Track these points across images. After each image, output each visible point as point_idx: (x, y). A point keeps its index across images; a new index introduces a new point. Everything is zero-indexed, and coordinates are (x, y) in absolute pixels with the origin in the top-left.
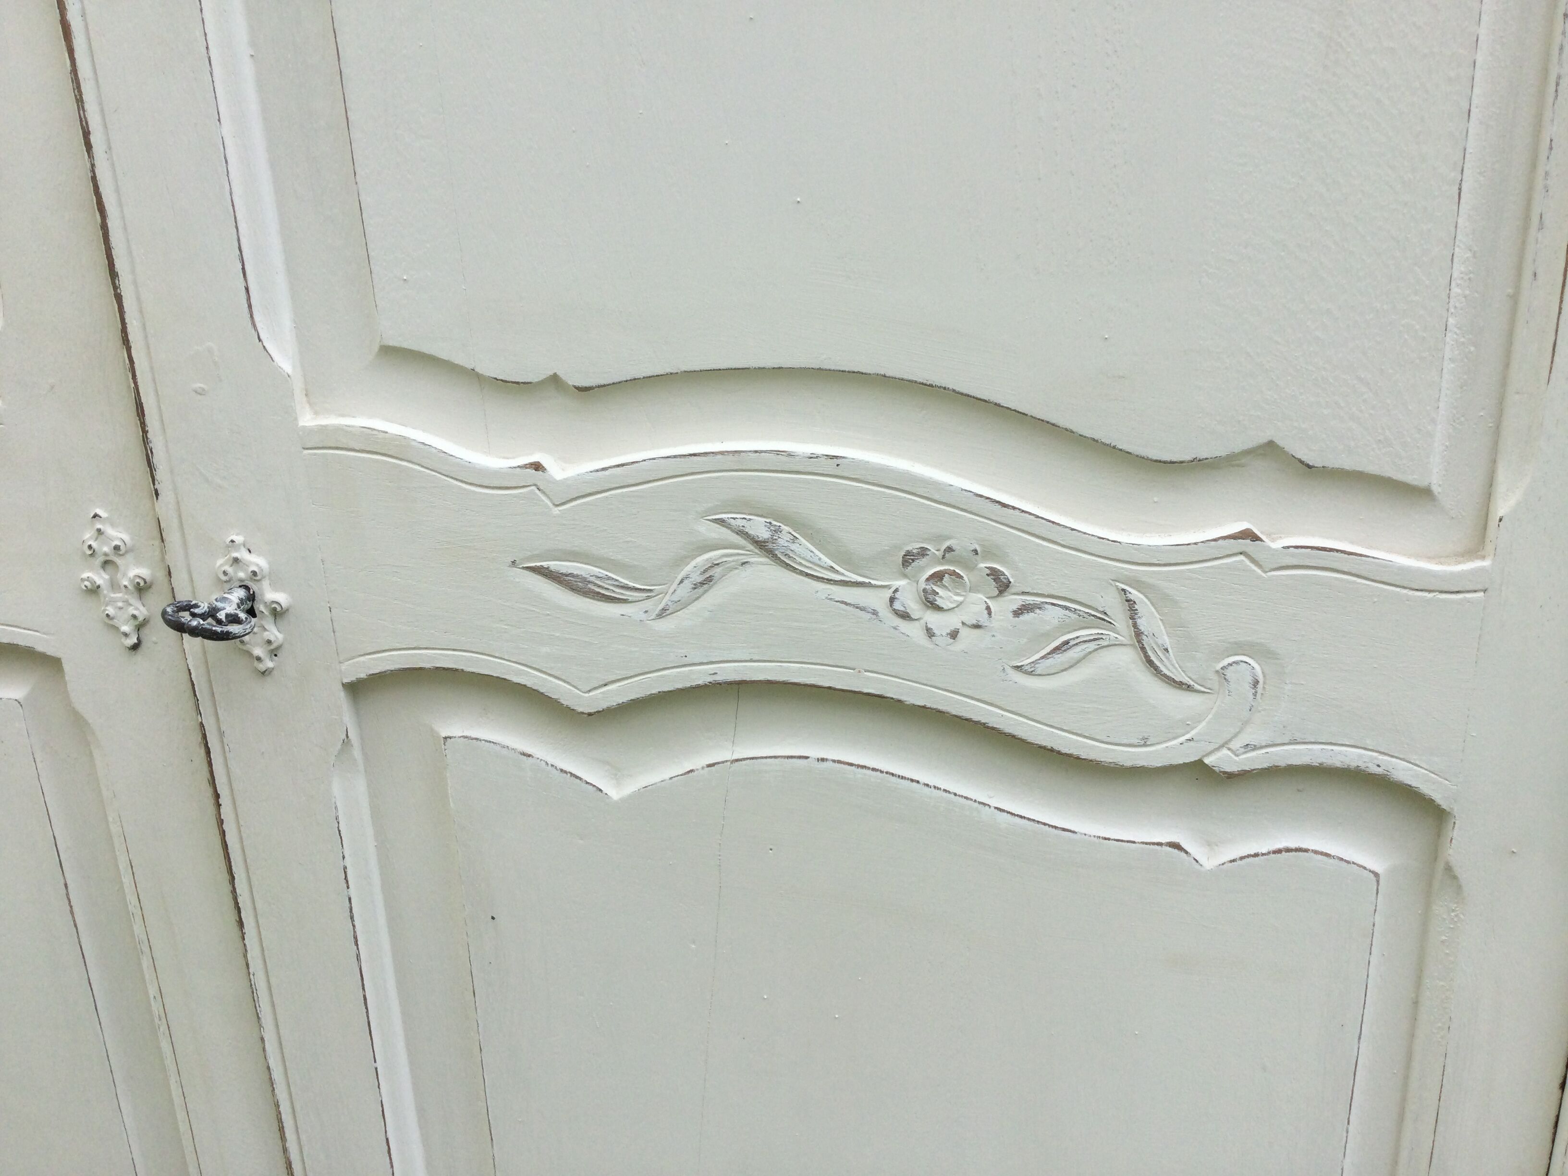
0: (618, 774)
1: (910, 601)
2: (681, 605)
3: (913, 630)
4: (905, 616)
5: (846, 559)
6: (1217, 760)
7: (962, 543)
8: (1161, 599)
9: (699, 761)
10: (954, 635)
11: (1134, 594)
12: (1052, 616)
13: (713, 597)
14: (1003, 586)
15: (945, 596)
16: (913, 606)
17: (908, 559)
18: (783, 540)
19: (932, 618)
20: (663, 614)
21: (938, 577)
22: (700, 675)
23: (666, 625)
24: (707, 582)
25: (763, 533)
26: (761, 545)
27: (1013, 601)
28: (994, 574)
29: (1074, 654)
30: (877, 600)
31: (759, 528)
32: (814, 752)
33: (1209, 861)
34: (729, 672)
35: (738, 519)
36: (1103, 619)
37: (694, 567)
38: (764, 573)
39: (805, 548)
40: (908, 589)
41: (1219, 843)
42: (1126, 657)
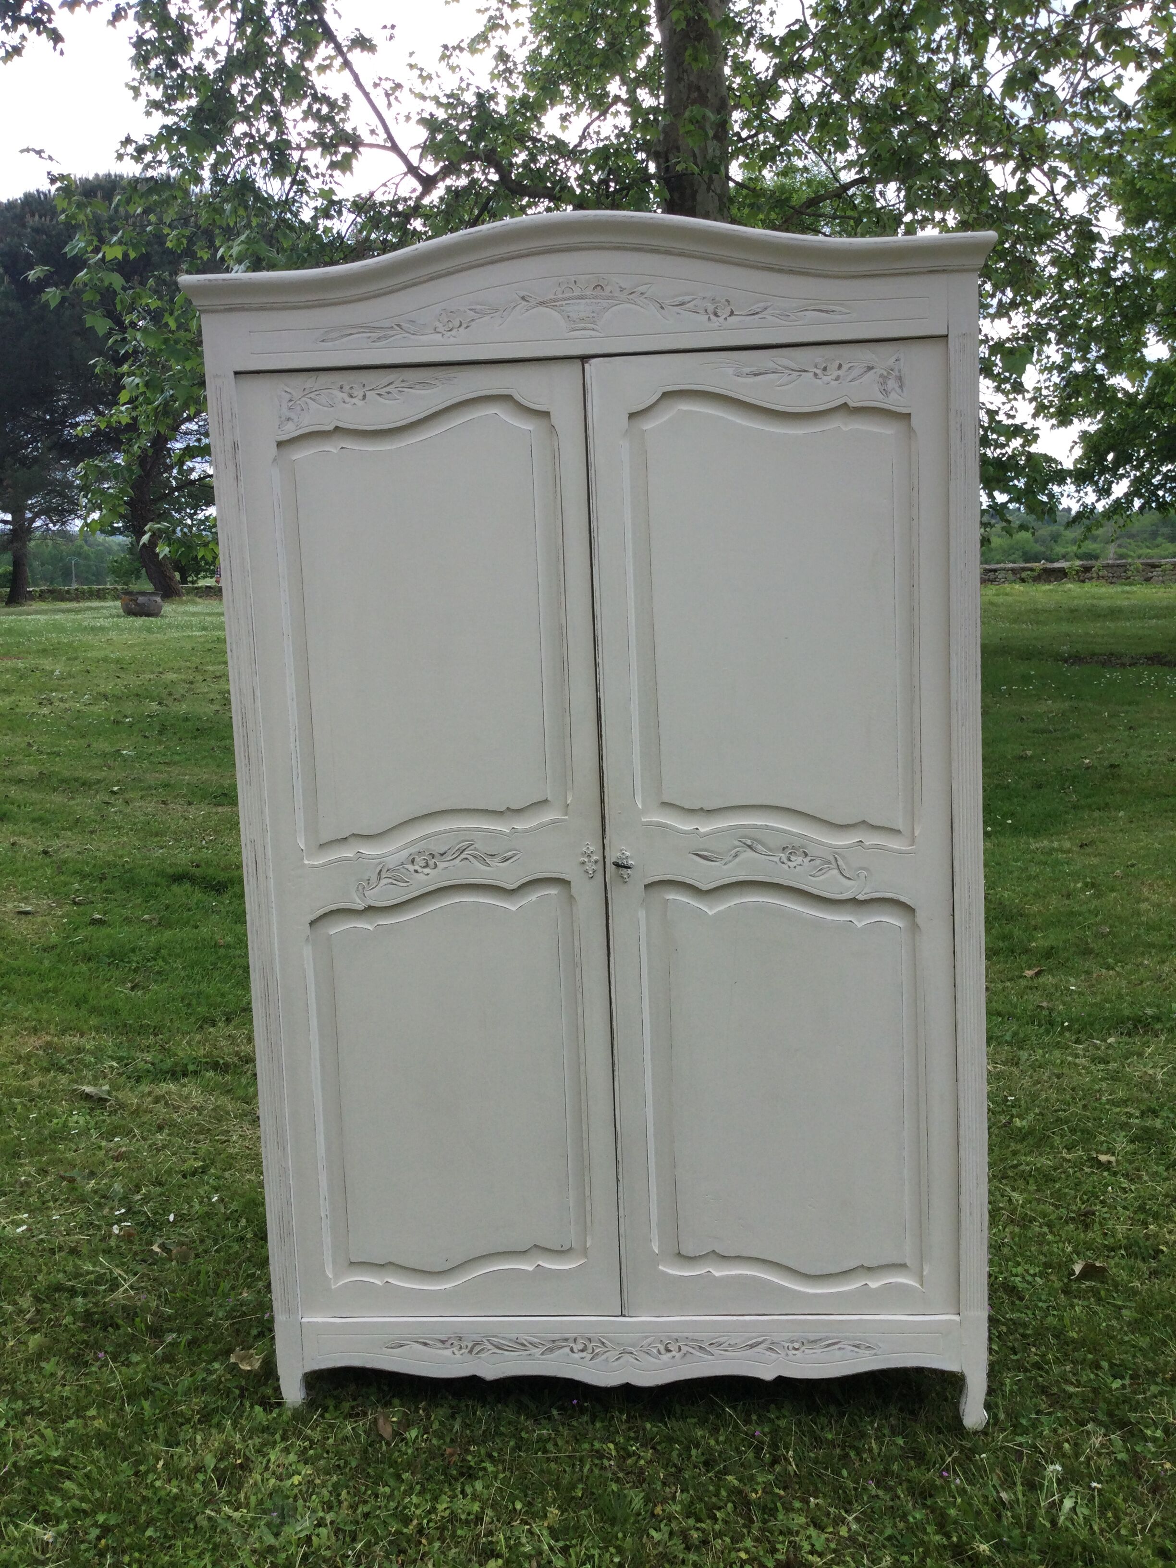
0: (711, 908)
1: (784, 859)
2: (730, 862)
3: (785, 867)
4: (783, 863)
5: (769, 849)
6: (860, 897)
7: (797, 845)
8: (843, 858)
9: (732, 904)
10: (795, 867)
11: (837, 856)
12: (818, 862)
13: (737, 860)
14: (806, 855)
15: (793, 858)
16: (785, 861)
17: (784, 849)
18: (754, 845)
19: (790, 863)
20: (726, 864)
21: (791, 853)
22: (734, 879)
23: (727, 867)
24: (736, 856)
25: (750, 844)
26: (750, 847)
27: (809, 858)
28: (804, 852)
29: (823, 871)
30: (776, 859)
31: (749, 842)
32: (764, 900)
33: (859, 925)
34: (741, 878)
35: (744, 840)
36: (829, 862)
37: (733, 852)
38: (750, 854)
39: (760, 847)
40: (784, 856)
41: (861, 921)
42: (835, 872)
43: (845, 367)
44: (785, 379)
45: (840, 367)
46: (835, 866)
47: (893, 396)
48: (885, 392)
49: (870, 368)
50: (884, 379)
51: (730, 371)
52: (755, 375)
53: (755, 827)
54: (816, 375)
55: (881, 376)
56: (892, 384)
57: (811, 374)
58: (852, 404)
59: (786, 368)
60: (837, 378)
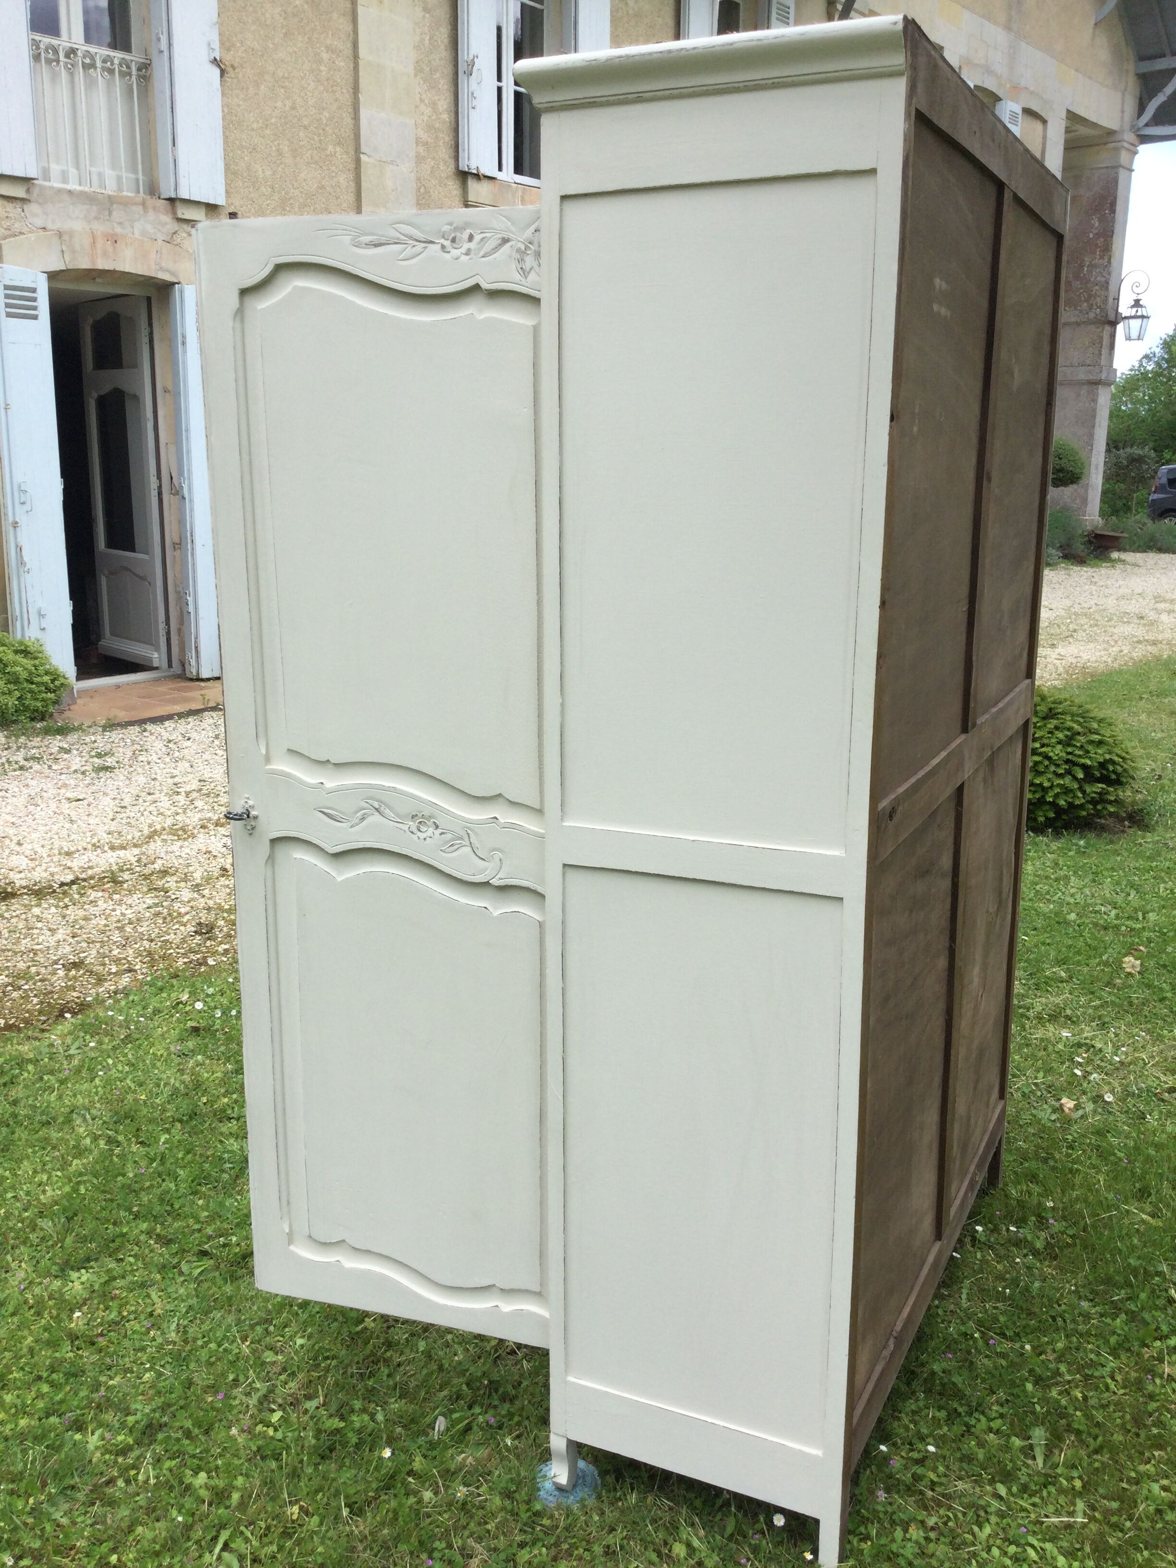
0: (340, 874)
1: (414, 829)
2: (357, 825)
3: (415, 837)
4: (412, 833)
5: (398, 815)
6: (495, 882)
7: (426, 813)
8: (476, 834)
9: (361, 871)
10: (425, 839)
11: (469, 832)
12: (449, 836)
13: (364, 823)
14: (437, 827)
15: (423, 828)
16: (415, 831)
17: (413, 817)
18: (382, 809)
19: (419, 834)
20: (351, 827)
21: (420, 822)
22: (360, 845)
23: (353, 829)
24: (363, 819)
25: (377, 807)
26: (376, 809)
27: (439, 831)
28: (434, 823)
29: (456, 847)
30: (406, 827)
31: (376, 805)
32: (391, 871)
33: (496, 913)
34: (368, 845)
35: (371, 802)
36: (462, 838)
37: (359, 814)
38: (376, 818)
39: (387, 811)
40: (413, 825)
41: (499, 908)
42: (469, 849)
43: (477, 238)
44: (409, 251)
45: (471, 238)
46: (468, 844)
47: (532, 276)
48: (524, 273)
49: (505, 241)
50: (522, 253)
51: (347, 239)
52: (376, 246)
53: (383, 788)
54: (443, 247)
55: (518, 250)
56: (529, 261)
57: (439, 246)
58: (485, 285)
59: (411, 237)
60: (468, 253)
